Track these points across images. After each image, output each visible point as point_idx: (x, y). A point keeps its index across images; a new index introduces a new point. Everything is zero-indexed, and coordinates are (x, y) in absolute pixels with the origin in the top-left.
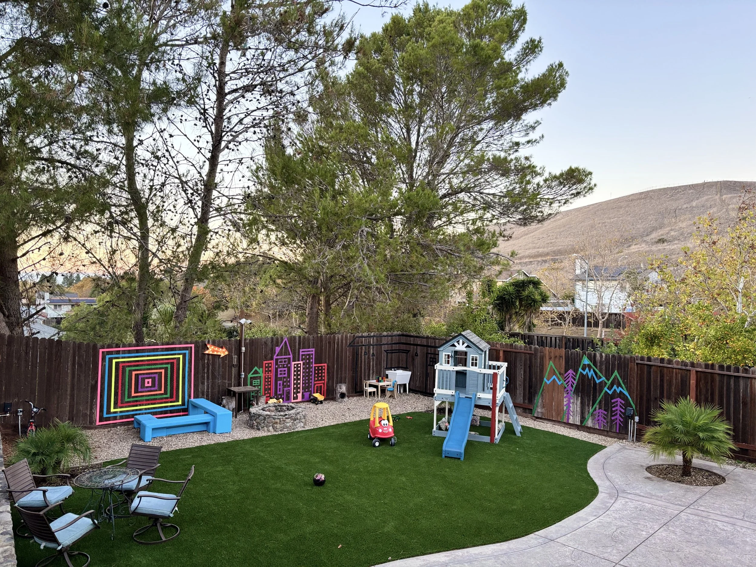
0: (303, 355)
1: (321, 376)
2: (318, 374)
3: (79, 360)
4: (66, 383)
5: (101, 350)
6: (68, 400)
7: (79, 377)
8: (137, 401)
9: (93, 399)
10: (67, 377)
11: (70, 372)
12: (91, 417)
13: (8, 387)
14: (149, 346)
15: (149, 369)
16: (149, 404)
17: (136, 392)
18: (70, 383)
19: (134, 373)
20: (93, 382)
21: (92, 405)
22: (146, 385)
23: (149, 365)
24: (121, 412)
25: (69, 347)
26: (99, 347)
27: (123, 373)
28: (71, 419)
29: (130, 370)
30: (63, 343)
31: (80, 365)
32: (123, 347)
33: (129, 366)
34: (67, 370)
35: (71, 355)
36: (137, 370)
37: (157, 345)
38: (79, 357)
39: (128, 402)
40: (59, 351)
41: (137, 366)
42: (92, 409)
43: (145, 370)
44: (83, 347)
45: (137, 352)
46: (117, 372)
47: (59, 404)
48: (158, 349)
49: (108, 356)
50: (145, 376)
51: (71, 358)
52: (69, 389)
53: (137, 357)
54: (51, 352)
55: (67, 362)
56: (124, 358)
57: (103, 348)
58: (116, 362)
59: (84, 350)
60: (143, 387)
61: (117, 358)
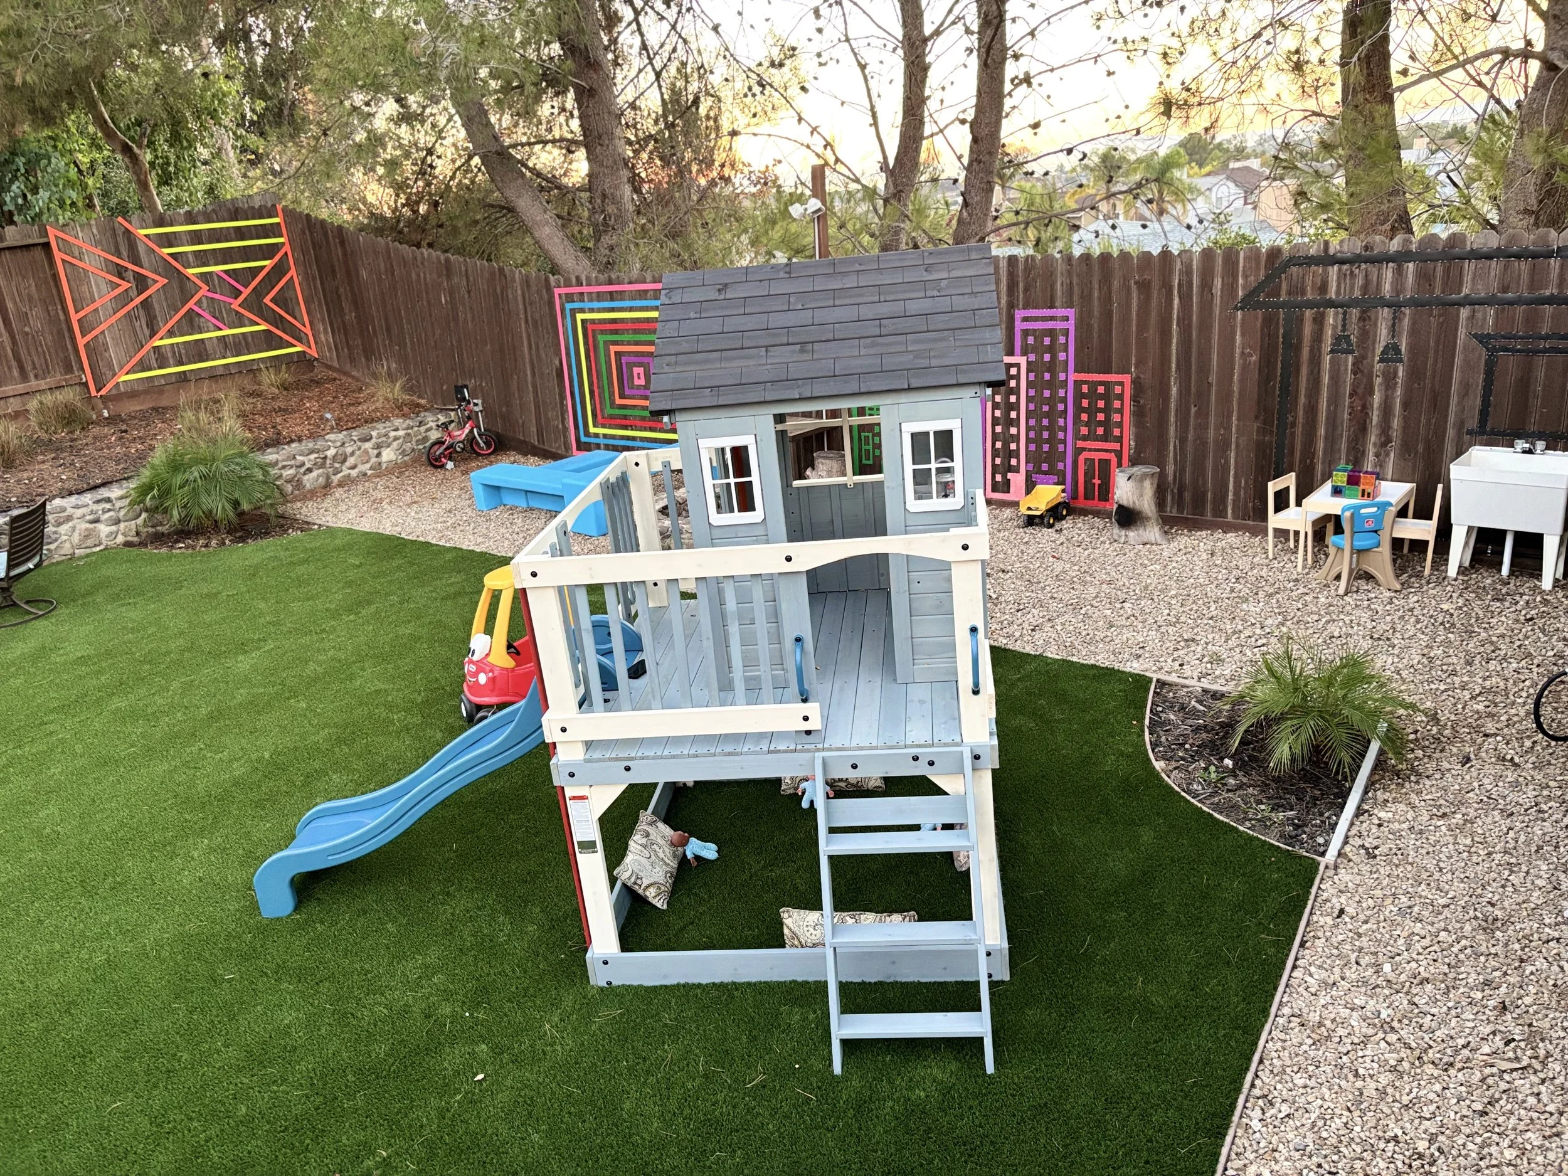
0: (1026, 333)
1: (1106, 424)
2: (1092, 411)
3: (532, 313)
4: (523, 358)
5: (557, 291)
6: (531, 395)
7: (537, 348)
8: (625, 417)
9: (562, 397)
10: (522, 346)
11: (524, 335)
12: (565, 437)
13: (460, 355)
14: (630, 283)
15: (637, 343)
16: (645, 430)
17: (622, 396)
18: (527, 360)
19: (613, 349)
20: (557, 362)
21: (564, 411)
22: (637, 382)
23: (636, 331)
24: (605, 436)
25: (515, 281)
26: (553, 284)
27: (596, 346)
28: (540, 434)
29: (605, 342)
30: (507, 273)
31: (535, 322)
32: (589, 284)
33: (603, 332)
34: (521, 332)
35: (520, 299)
36: (616, 343)
37: (644, 282)
38: (531, 304)
39: (611, 417)
40: (504, 289)
41: (616, 332)
42: (563, 420)
43: (629, 343)
44: (533, 282)
45: (612, 299)
46: (586, 343)
47: (521, 398)
48: (646, 291)
49: (568, 306)
50: (632, 359)
51: (521, 306)
52: (529, 372)
53: (612, 310)
54: (495, 290)
55: (518, 315)
56: (592, 310)
57: (559, 287)
58: (583, 321)
59: (534, 289)
60: (632, 386)
61: (582, 311)
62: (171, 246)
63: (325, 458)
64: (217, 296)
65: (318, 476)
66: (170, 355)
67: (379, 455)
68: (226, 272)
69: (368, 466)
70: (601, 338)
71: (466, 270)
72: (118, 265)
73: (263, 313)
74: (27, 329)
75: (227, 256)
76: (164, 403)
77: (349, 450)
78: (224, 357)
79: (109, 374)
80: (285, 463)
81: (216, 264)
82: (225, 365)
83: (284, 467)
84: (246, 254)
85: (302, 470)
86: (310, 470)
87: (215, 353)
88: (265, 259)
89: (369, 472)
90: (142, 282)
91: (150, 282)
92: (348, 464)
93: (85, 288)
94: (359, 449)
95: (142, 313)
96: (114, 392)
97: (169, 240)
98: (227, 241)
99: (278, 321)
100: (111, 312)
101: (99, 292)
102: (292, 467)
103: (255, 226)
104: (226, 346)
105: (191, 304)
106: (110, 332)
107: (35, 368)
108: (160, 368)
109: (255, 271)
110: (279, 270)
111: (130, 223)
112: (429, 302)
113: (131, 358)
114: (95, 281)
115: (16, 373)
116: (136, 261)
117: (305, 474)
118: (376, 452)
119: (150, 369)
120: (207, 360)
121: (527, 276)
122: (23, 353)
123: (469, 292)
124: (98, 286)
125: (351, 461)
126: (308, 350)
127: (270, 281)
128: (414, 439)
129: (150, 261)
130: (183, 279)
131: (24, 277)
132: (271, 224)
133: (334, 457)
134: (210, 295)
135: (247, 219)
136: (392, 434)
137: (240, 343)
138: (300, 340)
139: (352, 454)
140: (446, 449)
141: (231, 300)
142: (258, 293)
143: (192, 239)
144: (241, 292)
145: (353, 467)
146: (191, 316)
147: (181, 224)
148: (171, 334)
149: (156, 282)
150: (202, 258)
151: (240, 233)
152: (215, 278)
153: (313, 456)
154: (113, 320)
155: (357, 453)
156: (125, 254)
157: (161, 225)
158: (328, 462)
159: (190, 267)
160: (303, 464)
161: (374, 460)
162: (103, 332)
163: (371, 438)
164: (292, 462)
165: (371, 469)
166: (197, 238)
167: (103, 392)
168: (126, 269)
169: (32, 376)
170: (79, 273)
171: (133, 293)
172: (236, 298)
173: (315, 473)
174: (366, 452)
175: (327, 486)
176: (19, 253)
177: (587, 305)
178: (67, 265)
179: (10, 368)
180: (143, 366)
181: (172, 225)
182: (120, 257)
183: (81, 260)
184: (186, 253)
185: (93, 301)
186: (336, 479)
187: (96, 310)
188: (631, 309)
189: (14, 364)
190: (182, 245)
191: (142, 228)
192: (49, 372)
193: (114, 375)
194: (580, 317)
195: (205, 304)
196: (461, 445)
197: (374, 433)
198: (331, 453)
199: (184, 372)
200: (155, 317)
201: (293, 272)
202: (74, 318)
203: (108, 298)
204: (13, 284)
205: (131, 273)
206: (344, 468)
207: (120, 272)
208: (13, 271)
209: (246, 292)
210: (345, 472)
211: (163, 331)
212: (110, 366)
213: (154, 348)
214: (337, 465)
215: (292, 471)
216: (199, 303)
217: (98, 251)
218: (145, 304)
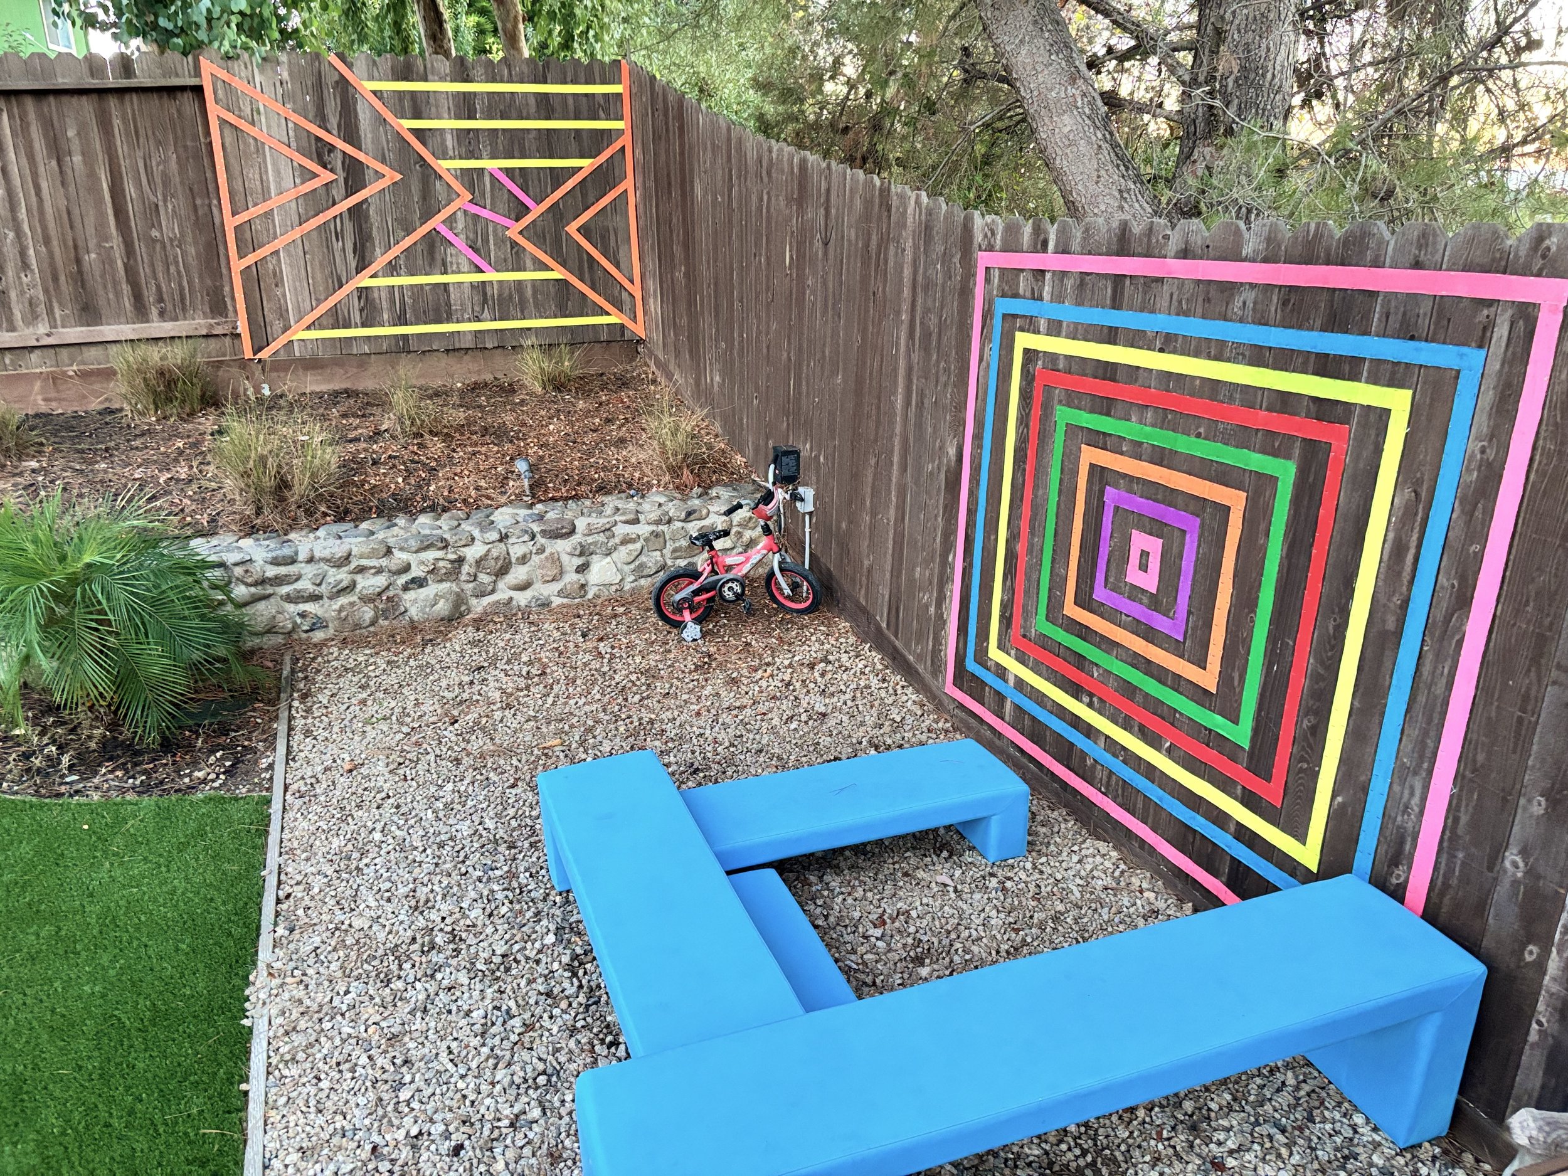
3: (927, 311)
4: (892, 423)
5: (983, 259)
6: (892, 511)
7: (920, 405)
8: (1080, 661)
9: (948, 545)
10: (895, 393)
11: (902, 364)
12: (937, 641)
13: (798, 384)
14: (1185, 253)
15: (1162, 457)
16: (1126, 726)
17: (1084, 600)
18: (898, 430)
19: (1090, 455)
20: (952, 451)
21: (944, 580)
22: (1134, 576)
23: (1167, 420)
24: (1020, 684)
25: (904, 226)
26: (978, 237)
27: (1045, 436)
28: (894, 608)
29: (1072, 430)
30: (895, 202)
31: (927, 335)
32: (1064, 249)
33: (1072, 400)
34: (896, 357)
35: (907, 272)
36: (1100, 440)
37: (1235, 256)
38: (926, 288)
39: (1044, 642)
40: (884, 243)
41: (1105, 407)
42: (941, 600)
43: (1137, 450)
44: (939, 227)
45: (1116, 304)
46: (1023, 421)
47: (874, 514)
48: (1229, 288)
49: (1003, 306)
50: (1139, 503)
51: (906, 292)
52: (896, 459)
53: (1111, 336)
54: (867, 245)
55: (898, 313)
56: (1055, 329)
57: (990, 248)
58: (1030, 355)
59: (939, 249)
60: (1117, 584)
61: (1030, 325)
62: (417, 115)
63: (461, 560)
64: (485, 213)
65: (437, 598)
66: (385, 305)
67: (582, 569)
68: (509, 172)
69: (556, 587)
70: (1064, 415)
71: (828, 191)
72: (318, 139)
73: (560, 249)
74: (155, 233)
75: (514, 144)
76: (368, 384)
77: (516, 551)
78: (478, 319)
79: (278, 325)
80: (364, 562)
81: (493, 157)
82: (477, 333)
83: (361, 570)
84: (550, 143)
85: (402, 580)
86: (419, 583)
87: (463, 310)
88: (582, 156)
89: (557, 601)
90: (355, 175)
91: (369, 175)
92: (512, 578)
93: (252, 174)
94: (541, 551)
95: (349, 227)
96: (282, 356)
97: (417, 106)
98: (521, 117)
99: (586, 268)
100: (296, 220)
101: (278, 184)
102: (380, 571)
103: (575, 95)
104: (485, 301)
105: (435, 222)
106: (289, 255)
107: (161, 300)
108: (364, 325)
109: (558, 177)
110: (604, 178)
111: (350, 66)
112: (768, 258)
113: (319, 302)
114: (274, 164)
115: (128, 303)
116: (351, 135)
117: (406, 588)
118: (577, 561)
119: (347, 325)
120: (449, 320)
121: (930, 213)
122: (143, 272)
123: (826, 244)
124: (277, 172)
125: (518, 574)
126: (629, 324)
127: (584, 195)
128: (670, 546)
129: (376, 140)
130: (429, 175)
131: (159, 143)
132: (606, 96)
133: (478, 562)
134: (475, 209)
135: (564, 82)
136: (621, 530)
137: (510, 296)
138: (618, 305)
139: (523, 560)
140: (696, 593)
141: (507, 222)
142: (558, 215)
143: (457, 106)
144: (527, 210)
145: (524, 587)
146: (432, 241)
147: (442, 79)
148: (392, 269)
149: (380, 176)
150: (469, 143)
151: (546, 106)
152: (487, 179)
153: (431, 555)
154: (296, 234)
155: (536, 559)
156: (333, 121)
157: (406, 78)
158: (466, 569)
159: (445, 156)
160: (407, 568)
161: (571, 577)
162: (277, 253)
163: (573, 531)
164: (384, 562)
165: (560, 593)
166: (466, 106)
167: (264, 354)
168: (332, 148)
169: (154, 312)
170: (247, 145)
171: (338, 191)
172: (517, 220)
173: (432, 589)
174: (555, 560)
175: (454, 618)
176: (154, 100)
177: (1046, 310)
178: (227, 131)
179: (118, 294)
180: (337, 319)
181: (425, 79)
182: (323, 125)
183: (253, 123)
184: (442, 131)
185: (266, 196)
186: (478, 606)
187: (269, 214)
188: (1168, 343)
189: (126, 289)
190: (439, 117)
191: (371, 78)
192: (184, 309)
193: (286, 328)
194: (1023, 341)
195: (460, 225)
196: (737, 588)
197: (581, 524)
198: (473, 553)
199: (405, 337)
200: (370, 237)
201: (628, 184)
202: (231, 223)
203: (292, 194)
204: (139, 154)
205: (340, 156)
206: (501, 585)
207: (321, 152)
208: (142, 132)
209: (537, 211)
210: (502, 594)
211: (378, 265)
212: (282, 313)
213: (360, 290)
214: (484, 578)
215: (381, 581)
216: (450, 221)
217: (287, 111)
218: (357, 212)
